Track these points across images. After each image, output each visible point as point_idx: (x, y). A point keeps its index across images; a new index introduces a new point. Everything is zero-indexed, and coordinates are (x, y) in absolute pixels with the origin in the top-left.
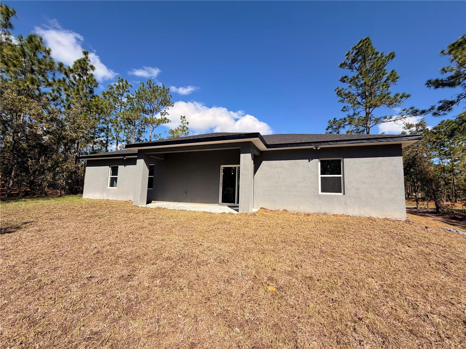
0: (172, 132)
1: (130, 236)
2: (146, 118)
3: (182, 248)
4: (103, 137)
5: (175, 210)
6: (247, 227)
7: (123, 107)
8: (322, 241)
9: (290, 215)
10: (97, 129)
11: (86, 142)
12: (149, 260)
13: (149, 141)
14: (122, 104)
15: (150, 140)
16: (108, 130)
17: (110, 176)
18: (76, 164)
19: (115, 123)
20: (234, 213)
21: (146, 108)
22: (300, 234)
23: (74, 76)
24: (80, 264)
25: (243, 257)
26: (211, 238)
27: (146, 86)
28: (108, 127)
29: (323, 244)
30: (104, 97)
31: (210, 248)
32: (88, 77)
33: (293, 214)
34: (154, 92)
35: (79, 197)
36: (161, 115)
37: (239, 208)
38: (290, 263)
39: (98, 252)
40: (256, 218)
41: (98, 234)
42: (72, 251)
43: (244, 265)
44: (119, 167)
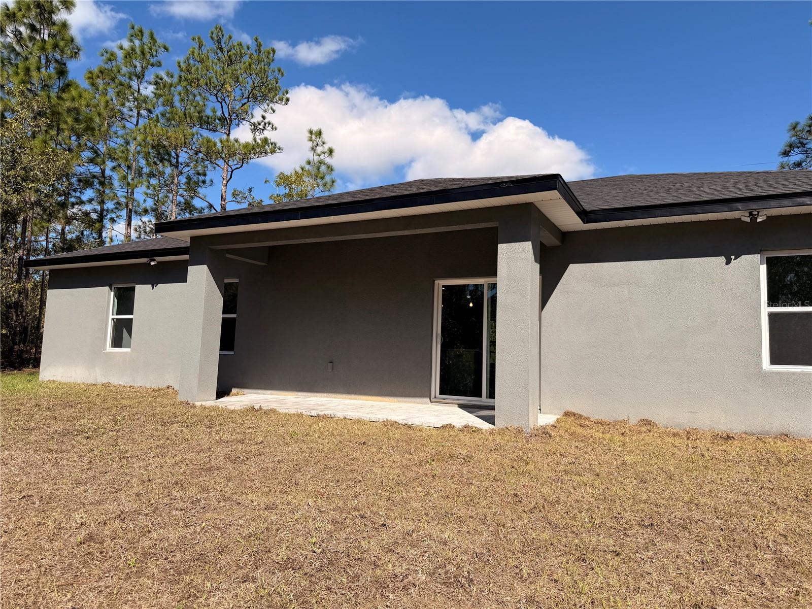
0: (284, 180)
1: (174, 493)
2: (209, 141)
3: (327, 533)
4: (90, 201)
5: (300, 415)
6: (524, 474)
7: (143, 112)
8: (780, 527)
9: (664, 436)
10: (74, 180)
11: (45, 217)
12: (234, 568)
13: (219, 209)
14: (141, 101)
15: (223, 208)
16: (104, 181)
17: (112, 316)
18: (18, 280)
19: (121, 159)
20: (478, 426)
21: (208, 112)
22: (702, 501)
23: (17, 30)
24: (43, 569)
25: (517, 571)
26: (414, 505)
27: (209, 45)
28: (103, 171)
29: (785, 536)
30: (93, 85)
31: (414, 536)
32: (54, 30)
33: (675, 435)
34: (231, 62)
35: (28, 378)
36: (254, 131)
37: (496, 413)
38: (675, 597)
39: (90, 538)
40: (552, 446)
41: (86, 484)
42: (19, 531)
43: (523, 595)
44: (138, 288)
